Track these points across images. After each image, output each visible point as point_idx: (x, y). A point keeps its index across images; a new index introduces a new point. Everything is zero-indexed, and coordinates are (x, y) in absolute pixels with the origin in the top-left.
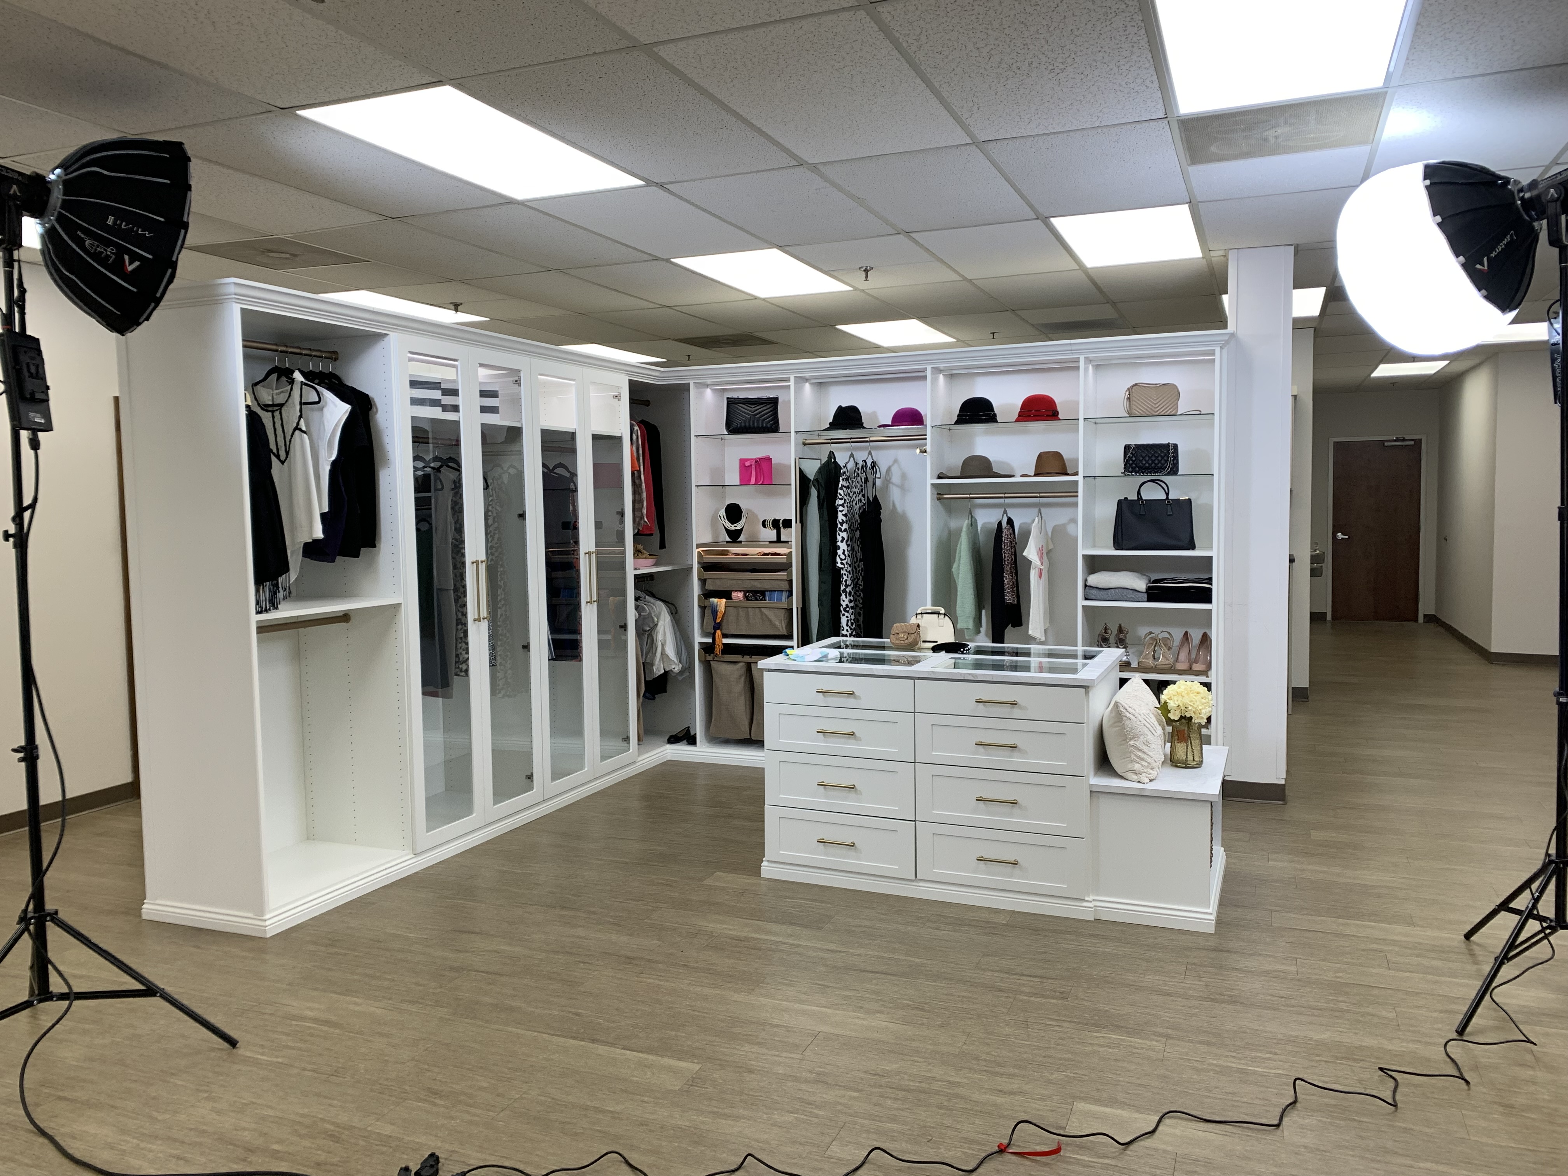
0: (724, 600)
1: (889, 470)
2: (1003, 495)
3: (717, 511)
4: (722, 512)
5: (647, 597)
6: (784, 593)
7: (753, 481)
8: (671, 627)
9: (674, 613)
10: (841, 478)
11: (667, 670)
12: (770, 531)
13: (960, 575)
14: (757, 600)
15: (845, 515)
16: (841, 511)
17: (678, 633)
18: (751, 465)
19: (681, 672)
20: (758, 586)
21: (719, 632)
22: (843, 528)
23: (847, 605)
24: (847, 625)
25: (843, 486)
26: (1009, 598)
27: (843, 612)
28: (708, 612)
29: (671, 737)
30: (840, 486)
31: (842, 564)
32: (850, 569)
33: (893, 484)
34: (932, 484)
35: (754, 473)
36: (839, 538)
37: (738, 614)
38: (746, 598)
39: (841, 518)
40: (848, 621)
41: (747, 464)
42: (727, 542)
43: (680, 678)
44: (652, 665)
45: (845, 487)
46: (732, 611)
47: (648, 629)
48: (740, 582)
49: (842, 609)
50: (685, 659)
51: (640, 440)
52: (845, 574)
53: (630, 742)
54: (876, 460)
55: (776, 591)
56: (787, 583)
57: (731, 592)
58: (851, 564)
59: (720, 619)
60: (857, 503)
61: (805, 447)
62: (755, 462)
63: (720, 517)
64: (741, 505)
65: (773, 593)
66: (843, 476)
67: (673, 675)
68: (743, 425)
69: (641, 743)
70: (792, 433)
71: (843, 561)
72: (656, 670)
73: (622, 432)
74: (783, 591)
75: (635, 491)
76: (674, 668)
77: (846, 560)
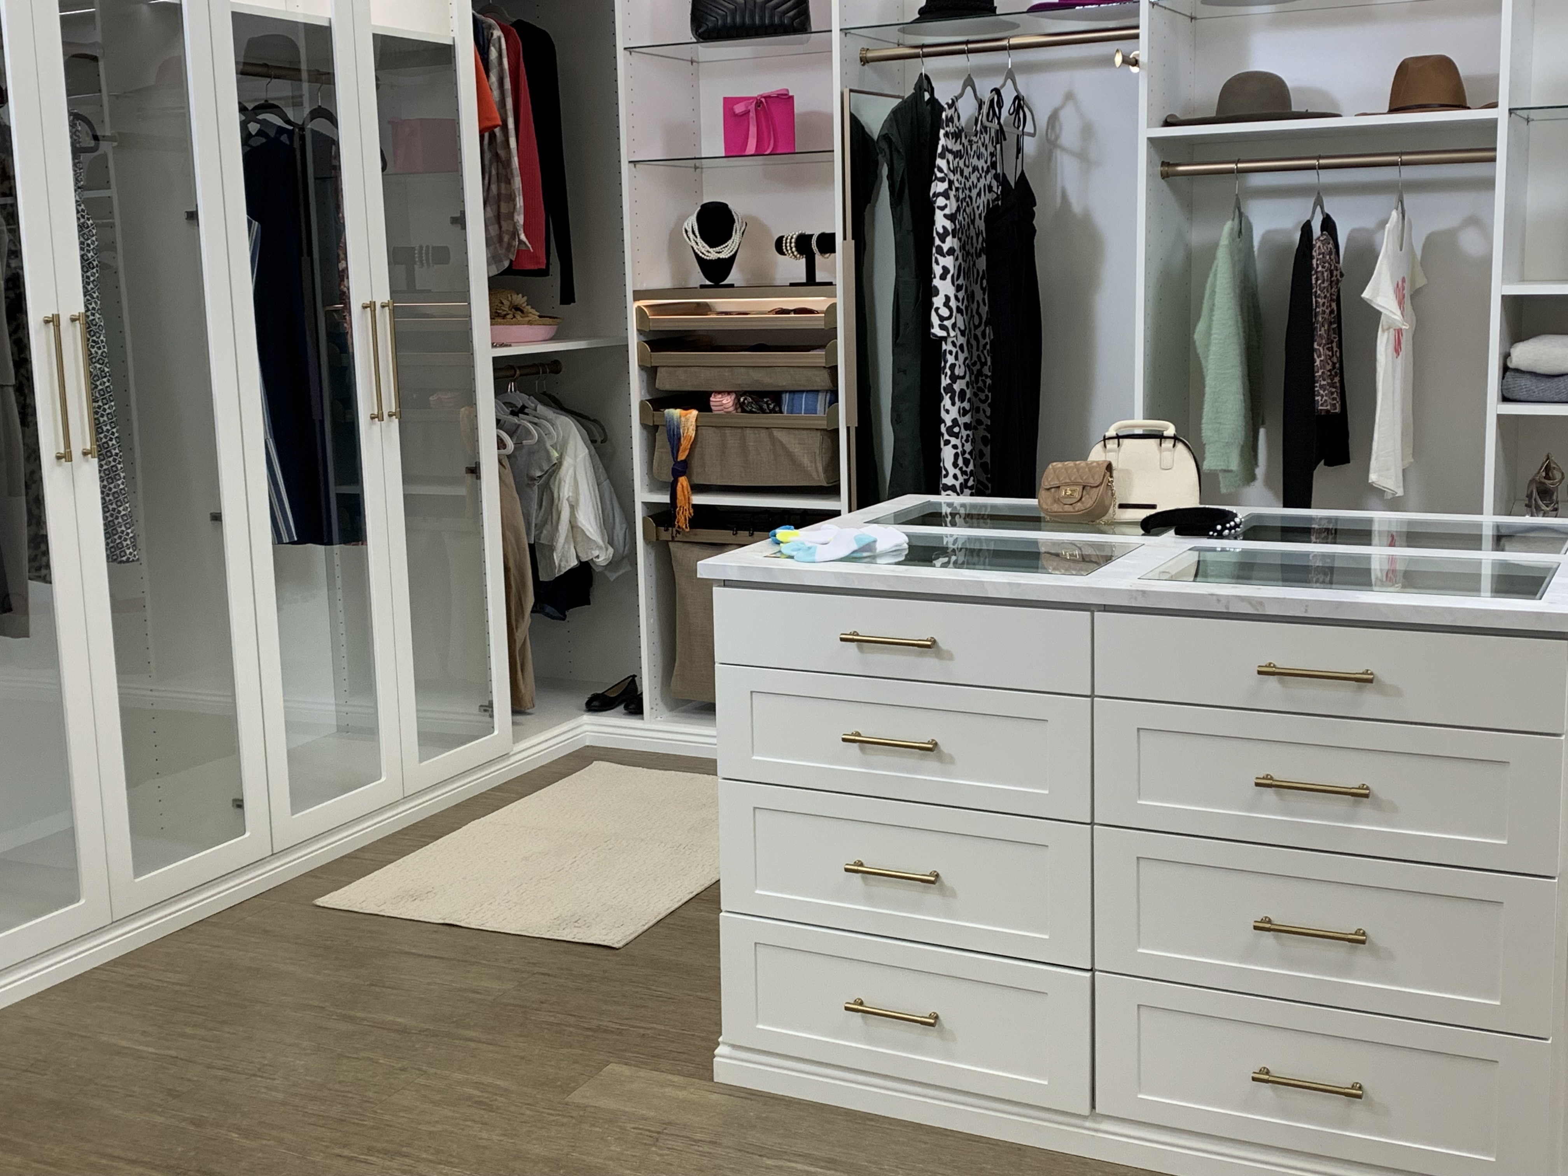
0: (694, 413)
1: (1053, 118)
3: (683, 218)
4: (692, 222)
5: (540, 407)
6: (821, 397)
7: (751, 147)
8: (590, 470)
9: (599, 439)
10: (942, 132)
11: (584, 559)
12: (793, 260)
13: (1213, 348)
14: (764, 412)
15: (951, 217)
16: (942, 208)
17: (606, 484)
18: (748, 112)
19: (613, 564)
20: (766, 380)
21: (683, 481)
22: (945, 247)
23: (955, 421)
24: (955, 465)
25: (945, 149)
26: (1324, 400)
27: (946, 437)
28: (661, 437)
29: (595, 698)
30: (939, 150)
31: (942, 327)
32: (961, 340)
33: (1064, 150)
34: (1150, 140)
35: (753, 130)
36: (938, 270)
37: (724, 442)
38: (740, 406)
39: (941, 222)
40: (956, 456)
41: (739, 109)
42: (702, 286)
43: (613, 577)
44: (551, 549)
45: (950, 151)
46: (709, 434)
47: (539, 474)
48: (726, 373)
49: (943, 429)
50: (621, 537)
51: (505, 61)
52: (951, 353)
53: (492, 716)
54: (1023, 93)
55: (802, 392)
56: (825, 375)
57: (708, 394)
58: (963, 328)
59: (687, 453)
60: (979, 194)
61: (866, 66)
62: (759, 103)
63: (686, 231)
64: (730, 206)
65: (797, 396)
66: (947, 126)
67: (597, 570)
68: (729, 20)
69: (528, 711)
70: (836, 35)
71: (946, 323)
72: (561, 560)
73: (452, 35)
74: (818, 391)
75: (498, 174)
76: (598, 557)
77: (953, 320)
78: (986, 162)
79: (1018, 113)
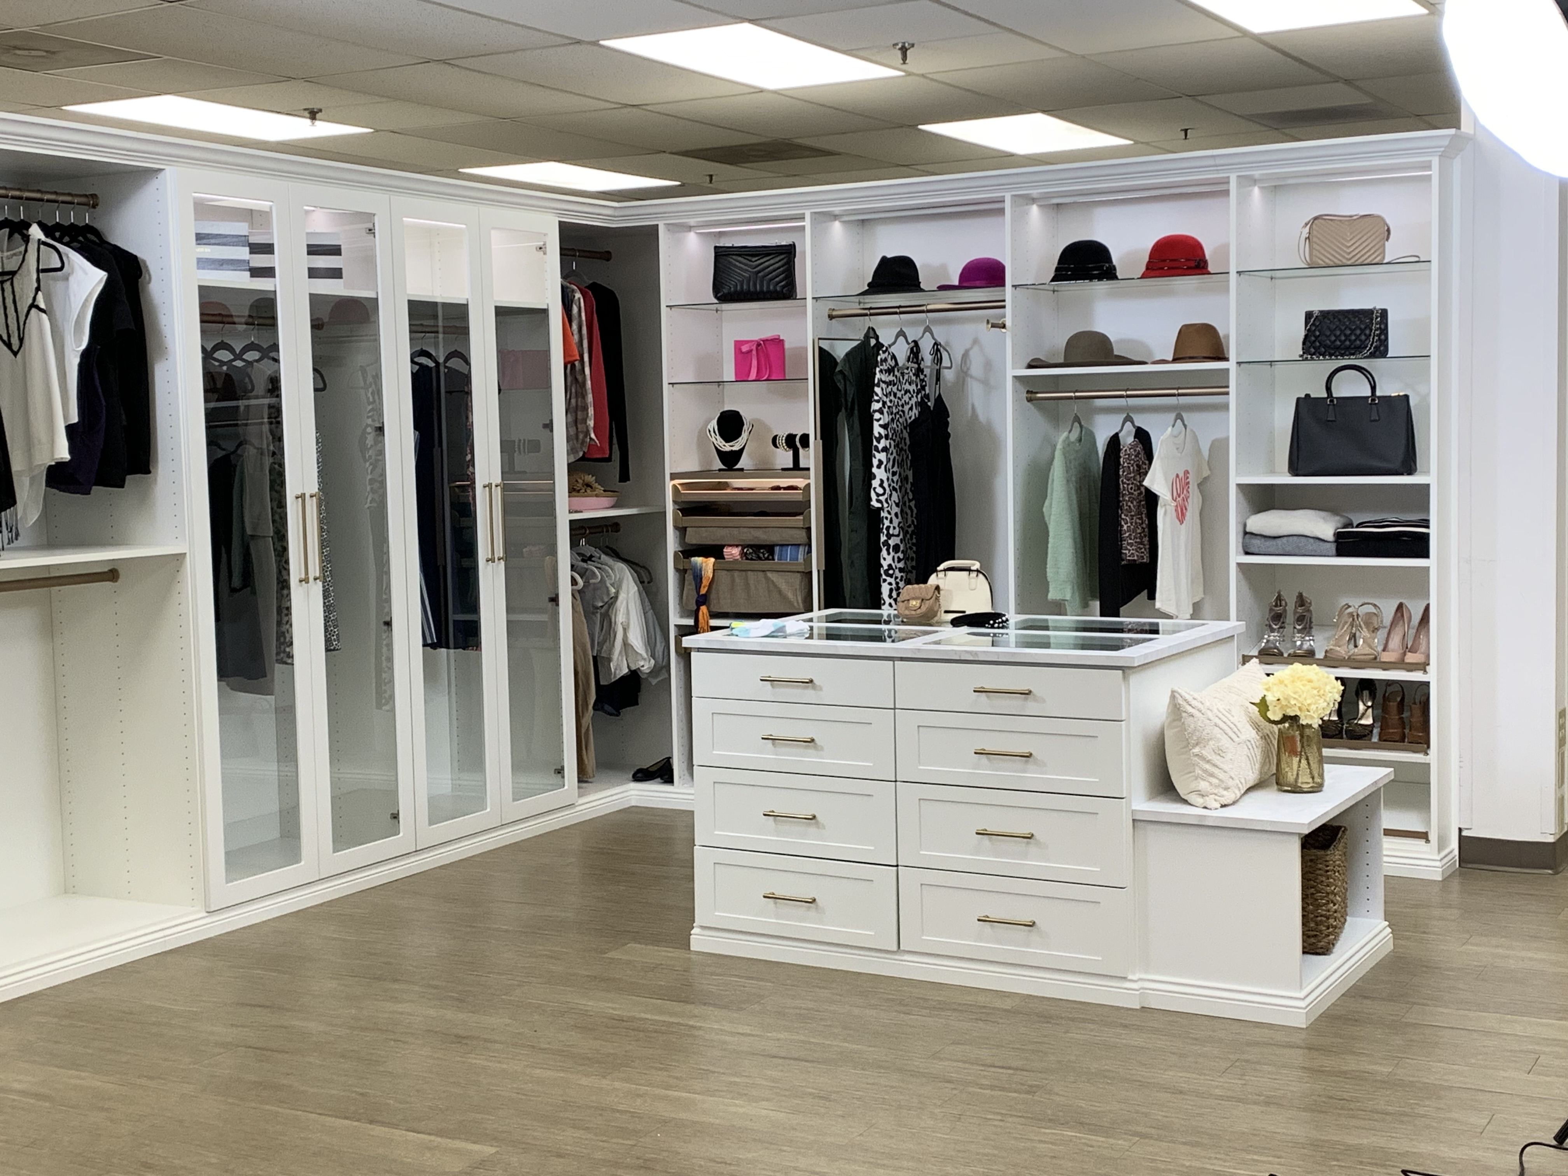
0: (712, 560)
1: (965, 355)
2: (1124, 393)
3: (708, 421)
4: (714, 424)
5: (603, 556)
6: (801, 549)
7: (753, 375)
8: (638, 602)
9: (646, 580)
10: (878, 369)
11: (633, 668)
12: (785, 452)
14: (760, 559)
15: (885, 427)
16: (878, 420)
17: (650, 613)
18: (751, 351)
19: (654, 672)
20: (763, 537)
21: (704, 609)
22: (880, 446)
23: (890, 566)
24: (890, 596)
25: (880, 380)
26: (1131, 552)
27: (884, 577)
28: (689, 577)
29: (640, 771)
30: (876, 381)
31: (878, 501)
32: (896, 509)
33: (972, 377)
34: (1015, 377)
35: (755, 363)
36: (875, 462)
37: (733, 581)
38: (743, 555)
39: (877, 430)
40: (891, 590)
41: (745, 348)
42: (720, 470)
43: (654, 682)
44: (609, 660)
45: (884, 382)
46: (723, 575)
47: (600, 604)
48: (735, 531)
49: (882, 572)
50: (661, 653)
51: (583, 314)
52: (887, 518)
53: (563, 777)
54: (939, 340)
55: (788, 545)
56: (804, 533)
57: (723, 546)
58: (897, 501)
59: (706, 589)
60: (911, 409)
61: (834, 320)
62: (759, 345)
63: (710, 431)
64: (742, 413)
65: (784, 548)
66: (882, 365)
67: (642, 677)
68: (739, 288)
69: (590, 780)
70: (809, 302)
71: (881, 498)
72: (616, 669)
73: (547, 301)
74: (799, 545)
75: (576, 392)
76: (643, 666)
77: (886, 496)
78: (917, 386)
79: (936, 354)
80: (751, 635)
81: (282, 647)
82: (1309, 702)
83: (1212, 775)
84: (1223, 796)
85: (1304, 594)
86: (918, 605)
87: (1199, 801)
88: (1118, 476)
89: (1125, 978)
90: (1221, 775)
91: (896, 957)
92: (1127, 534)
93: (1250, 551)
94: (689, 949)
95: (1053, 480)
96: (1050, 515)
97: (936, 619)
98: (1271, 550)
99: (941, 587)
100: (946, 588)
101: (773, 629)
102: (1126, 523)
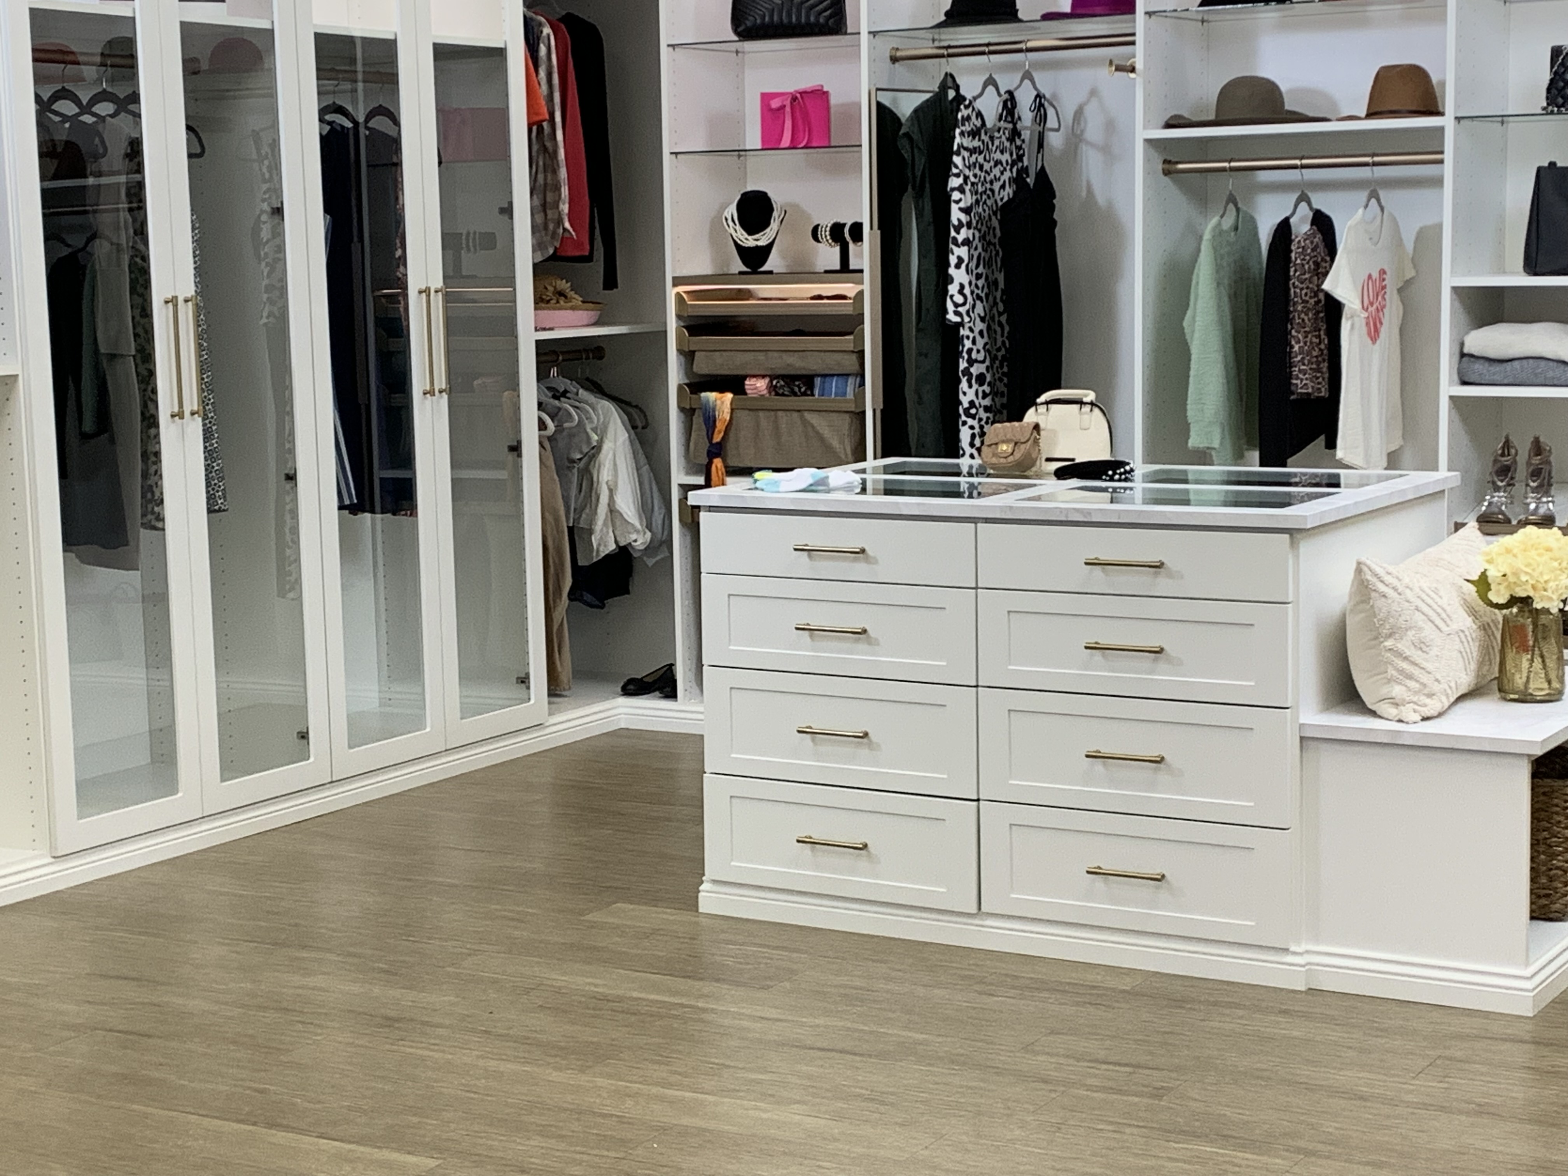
0: (729, 396)
1: (1079, 114)
2: (1298, 162)
3: (724, 207)
4: (732, 210)
5: (581, 391)
6: (851, 380)
7: (786, 141)
8: (630, 456)
9: (640, 425)
10: (958, 131)
11: (622, 543)
12: (828, 248)
13: (1196, 335)
14: (795, 394)
15: (967, 211)
16: (957, 202)
17: (645, 470)
18: (783, 107)
19: (650, 549)
20: (797, 364)
21: (718, 463)
22: (960, 238)
23: (972, 404)
24: (972, 445)
25: (961, 146)
27: (964, 418)
28: (698, 420)
29: (631, 681)
30: (955, 148)
31: (957, 313)
32: (980, 326)
33: (1088, 143)
34: (1147, 141)
35: (788, 124)
36: (953, 260)
37: (758, 425)
38: (772, 388)
39: (956, 215)
40: (973, 436)
41: (775, 104)
42: (741, 273)
43: (650, 562)
44: (590, 532)
45: (966, 149)
46: (743, 416)
47: (579, 456)
48: (761, 357)
49: (961, 411)
50: (660, 522)
51: (554, 56)
52: (968, 338)
53: (528, 688)
54: (1043, 90)
55: (833, 375)
56: (854, 357)
57: (743, 378)
58: (982, 314)
59: (722, 434)
60: (1003, 187)
61: (897, 65)
62: (794, 99)
63: (726, 219)
64: (770, 194)
65: (827, 379)
66: (963, 125)
67: (635, 555)
68: (767, 19)
69: (564, 693)
70: (864, 37)
71: (960, 309)
72: (599, 545)
73: (505, 38)
74: (848, 375)
75: (544, 164)
76: (635, 541)
77: (967, 307)
78: (1011, 155)
79: (1039, 110)
80: (781, 489)
81: (150, 506)
82: (1546, 577)
83: (1410, 677)
84: (1425, 705)
85: (1542, 439)
86: (1010, 450)
87: (1392, 711)
88: (1288, 278)
89: (1286, 950)
90: (1424, 678)
91: (977, 922)
92: (1299, 358)
93: (1466, 379)
94: (697, 911)
95: (1197, 283)
96: (1193, 332)
97: (1034, 469)
98: (1497, 378)
99: (1042, 426)
100: (1049, 427)
101: (811, 481)
102: (1298, 342)
